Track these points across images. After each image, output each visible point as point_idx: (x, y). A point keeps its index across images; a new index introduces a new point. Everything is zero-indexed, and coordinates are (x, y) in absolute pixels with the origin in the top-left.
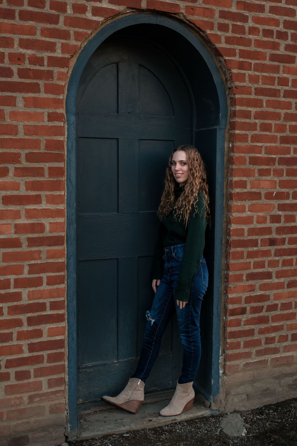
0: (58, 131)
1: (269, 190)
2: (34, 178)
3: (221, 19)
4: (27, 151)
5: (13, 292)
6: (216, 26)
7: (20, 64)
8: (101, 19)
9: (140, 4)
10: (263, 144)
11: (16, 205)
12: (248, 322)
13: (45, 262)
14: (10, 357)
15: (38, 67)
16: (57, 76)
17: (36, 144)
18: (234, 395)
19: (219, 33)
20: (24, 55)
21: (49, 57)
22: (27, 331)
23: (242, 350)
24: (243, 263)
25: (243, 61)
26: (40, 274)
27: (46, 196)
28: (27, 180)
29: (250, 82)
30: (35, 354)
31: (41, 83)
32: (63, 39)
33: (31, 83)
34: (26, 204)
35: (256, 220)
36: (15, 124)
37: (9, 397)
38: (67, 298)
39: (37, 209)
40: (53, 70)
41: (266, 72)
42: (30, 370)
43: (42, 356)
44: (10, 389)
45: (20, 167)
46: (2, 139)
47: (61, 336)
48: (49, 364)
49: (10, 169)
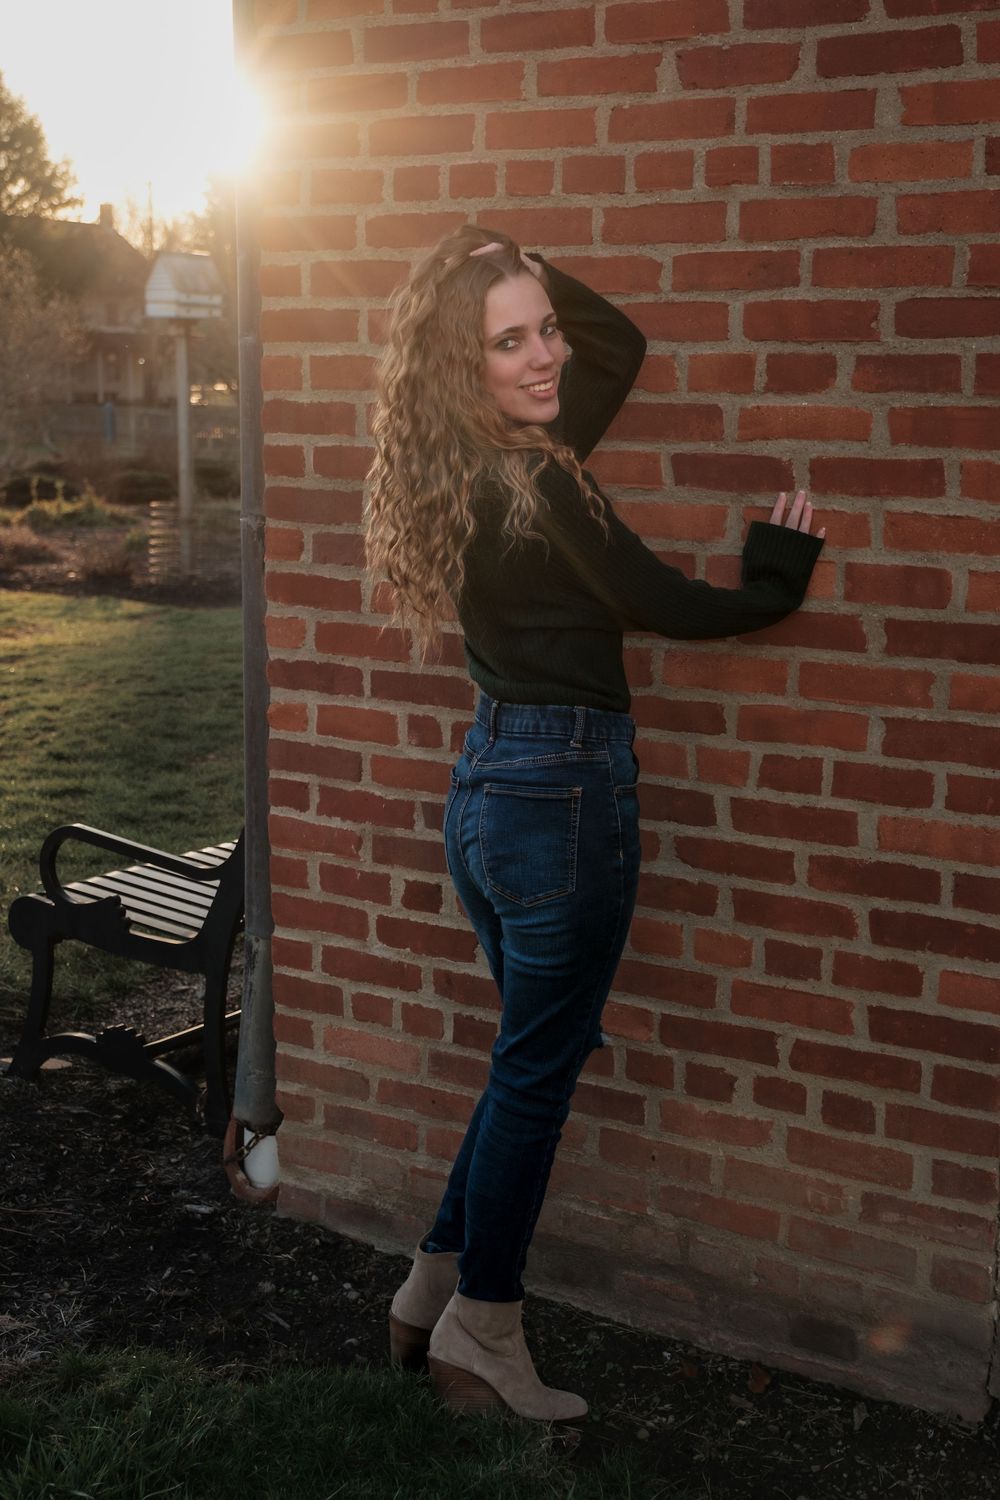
2: (922, 395)
4: (903, 294)
5: (828, 810)
11: (854, 494)
13: (946, 718)
14: (807, 1035)
17: (937, 264)
22: (868, 959)
26: (925, 763)
27: (962, 466)
28: (897, 405)
30: (891, 1050)
31: (967, 23)
33: (929, 28)
34: (889, 493)
36: (868, 195)
37: (798, 1170)
39: (925, 514)
42: (875, 1104)
43: (916, 1067)
44: (802, 1145)
45: (874, 354)
46: (818, 253)
47: (989, 1014)
48: (939, 1104)
49: (839, 363)
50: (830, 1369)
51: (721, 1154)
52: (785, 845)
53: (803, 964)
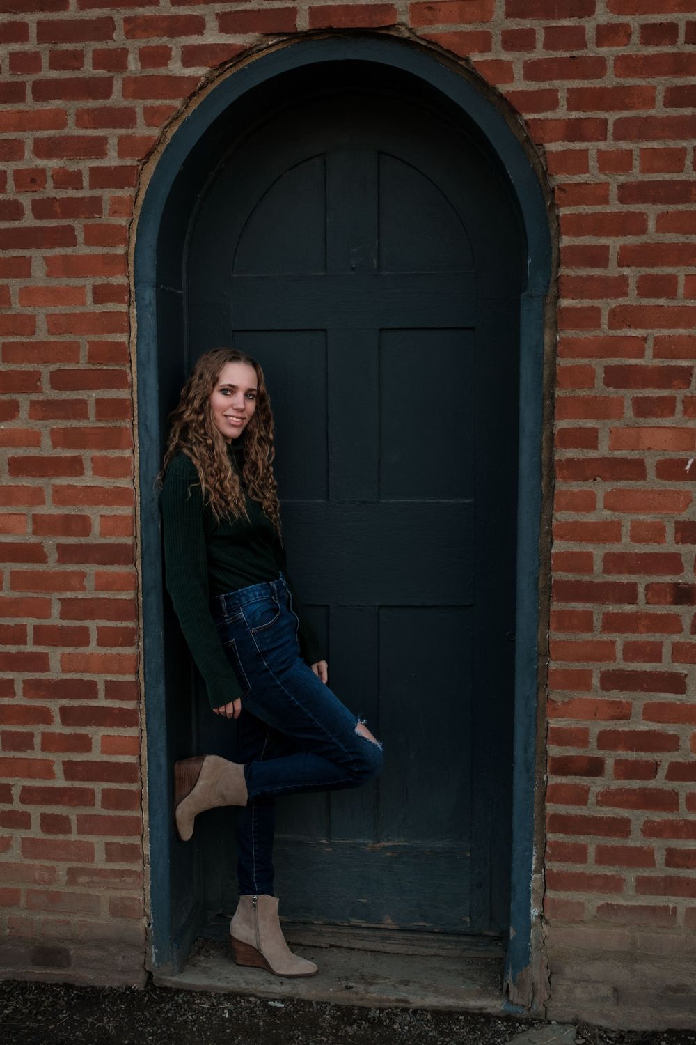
0: (117, 323)
1: (670, 453)
2: (68, 421)
3: (512, 19)
4: (54, 367)
5: (31, 653)
6: (497, 40)
7: (36, 191)
8: (200, 72)
9: (294, 20)
10: (650, 331)
11: (34, 476)
12: (608, 798)
13: (93, 596)
14: (29, 783)
15: (71, 193)
16: (109, 206)
17: (70, 351)
18: (575, 981)
19: (506, 56)
20: (42, 171)
21: (92, 169)
22: (61, 734)
23: (590, 867)
24: (592, 641)
25: (581, 119)
26: (85, 621)
27: (92, 459)
28: (54, 427)
29: (602, 169)
30: (77, 784)
31: (78, 224)
32: (121, 127)
33: (57, 226)
34: (53, 475)
35: (629, 534)
36: (30, 313)
37: (29, 862)
38: (145, 677)
39: (74, 486)
40: (102, 196)
41: (653, 139)
42: (70, 817)
43: (92, 792)
44: (30, 847)
45: (39, 399)
46: (4, 345)
47: (129, 756)
48: (106, 810)
49: (21, 404)
50: (55, 974)
52: (8, 675)
53: (23, 742)
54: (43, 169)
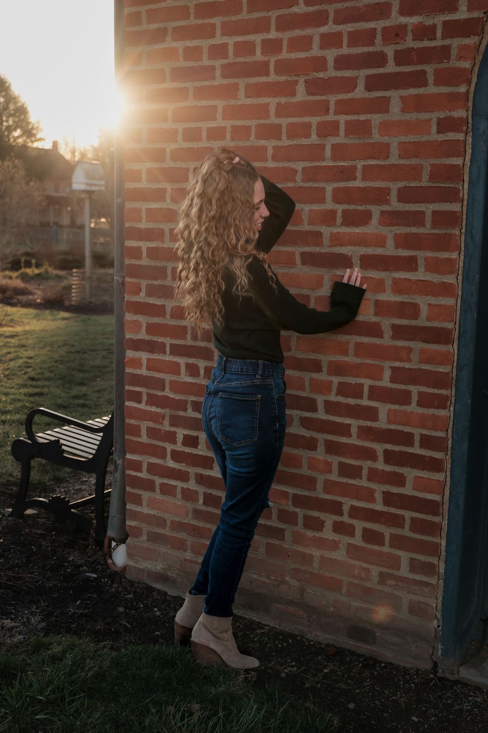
0: (456, 149)
2: (408, 228)
4: (401, 184)
5: (366, 406)
7: (398, 43)
11: (379, 270)
13: (417, 367)
14: (356, 503)
15: (426, 44)
16: (456, 53)
17: (415, 172)
20: (404, 27)
21: (445, 22)
22: (383, 470)
26: (409, 386)
27: (425, 259)
28: (398, 232)
30: (392, 510)
31: (429, 69)
33: (413, 71)
34: (393, 270)
36: (386, 142)
37: (351, 561)
38: (453, 435)
39: (410, 279)
40: (451, 44)
42: (385, 534)
43: (403, 517)
44: (353, 550)
45: (388, 210)
46: (364, 167)
47: (435, 495)
48: (413, 533)
49: (373, 214)
50: (363, 648)
51: (318, 554)
52: (347, 421)
53: (355, 472)
54: (405, 25)
